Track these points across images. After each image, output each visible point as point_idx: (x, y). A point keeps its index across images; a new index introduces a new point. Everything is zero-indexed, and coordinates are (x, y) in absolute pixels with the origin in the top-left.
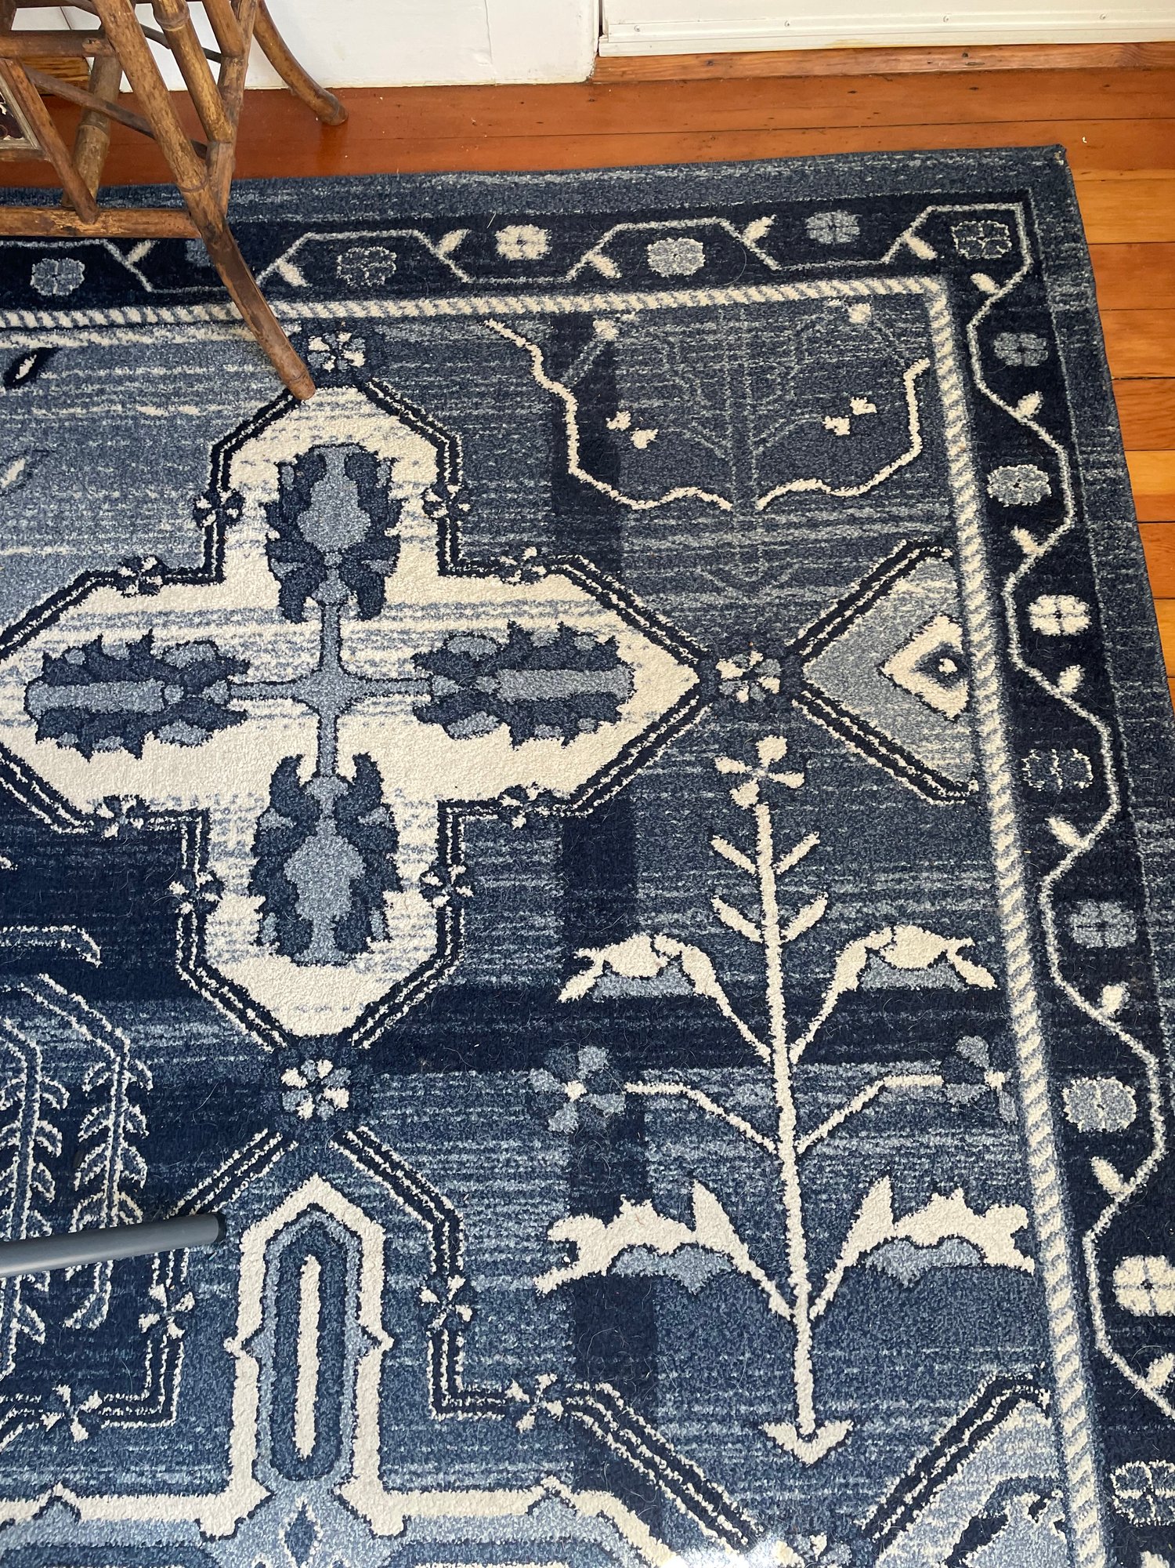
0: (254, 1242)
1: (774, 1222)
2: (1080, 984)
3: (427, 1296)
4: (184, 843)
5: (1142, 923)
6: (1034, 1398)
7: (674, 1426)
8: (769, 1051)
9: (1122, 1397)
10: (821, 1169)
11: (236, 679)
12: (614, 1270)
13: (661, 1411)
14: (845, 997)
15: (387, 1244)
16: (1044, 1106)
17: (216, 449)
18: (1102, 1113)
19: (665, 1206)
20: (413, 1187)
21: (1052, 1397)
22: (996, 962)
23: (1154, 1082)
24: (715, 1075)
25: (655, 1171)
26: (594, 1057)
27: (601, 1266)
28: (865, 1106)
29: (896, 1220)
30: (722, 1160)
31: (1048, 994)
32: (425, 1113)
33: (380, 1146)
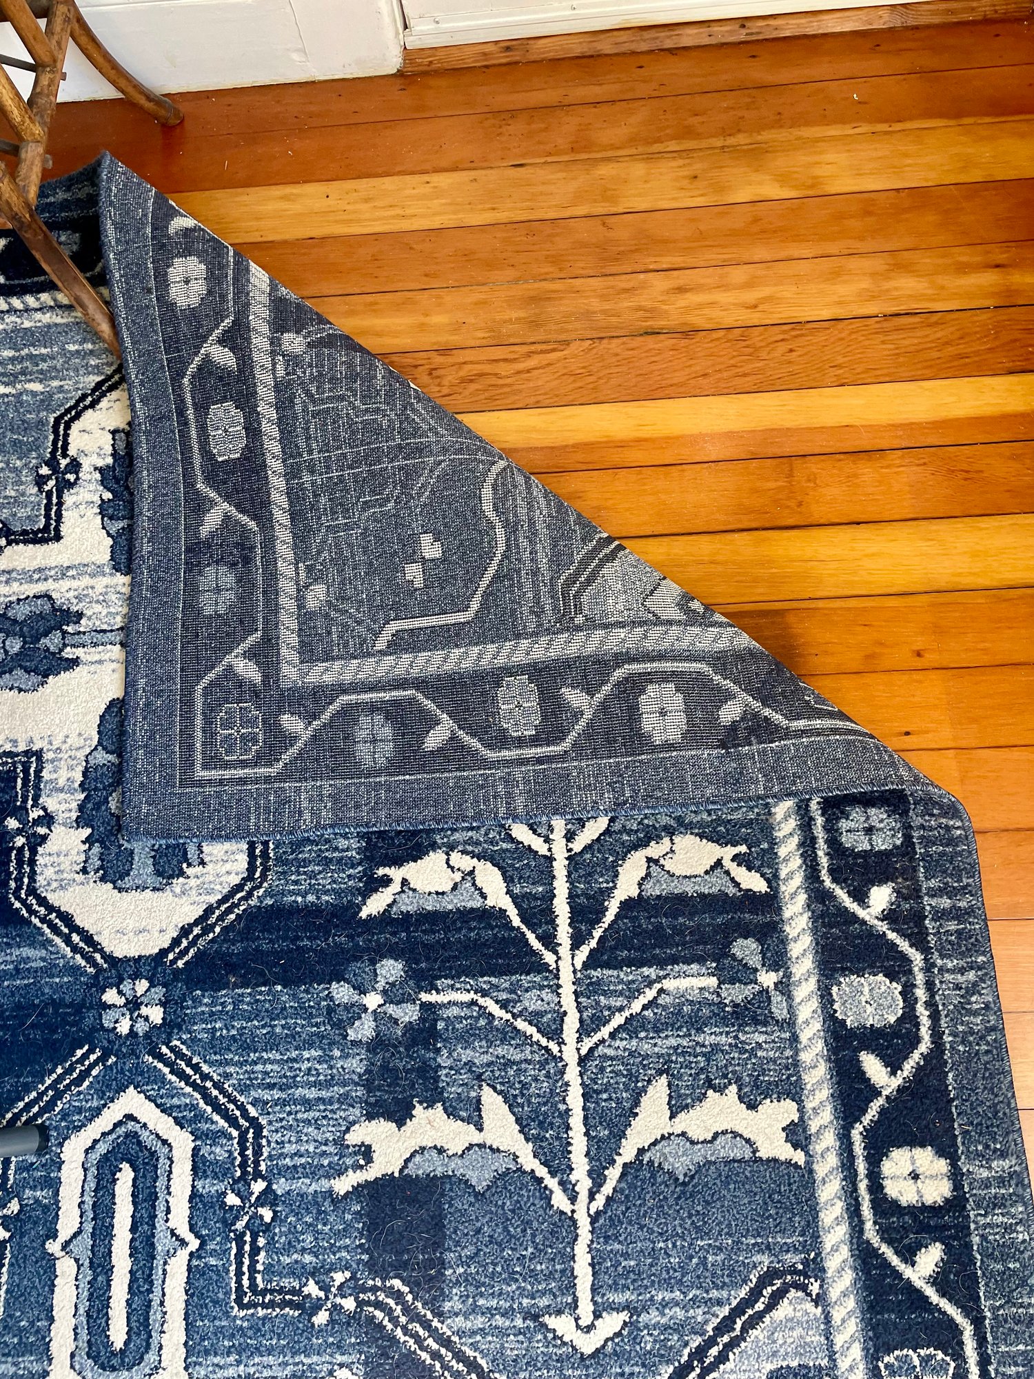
0: (74, 1151)
1: (557, 1121)
2: (849, 886)
3: (232, 1200)
4: (19, 782)
5: (907, 828)
6: (804, 1288)
7: (460, 1319)
8: (555, 958)
9: (891, 1286)
10: (602, 1069)
11: (70, 629)
12: (406, 1172)
13: (447, 1306)
14: (627, 905)
15: (196, 1151)
16: (814, 1003)
17: (57, 421)
18: (869, 1009)
19: (455, 1108)
20: (221, 1097)
21: (821, 1287)
22: (769, 867)
23: (920, 978)
24: (504, 982)
25: (446, 1075)
26: (390, 969)
27: (394, 1168)
28: (645, 1007)
29: (672, 1117)
30: (510, 1063)
31: (818, 896)
32: (233, 1027)
33: (191, 1059)
